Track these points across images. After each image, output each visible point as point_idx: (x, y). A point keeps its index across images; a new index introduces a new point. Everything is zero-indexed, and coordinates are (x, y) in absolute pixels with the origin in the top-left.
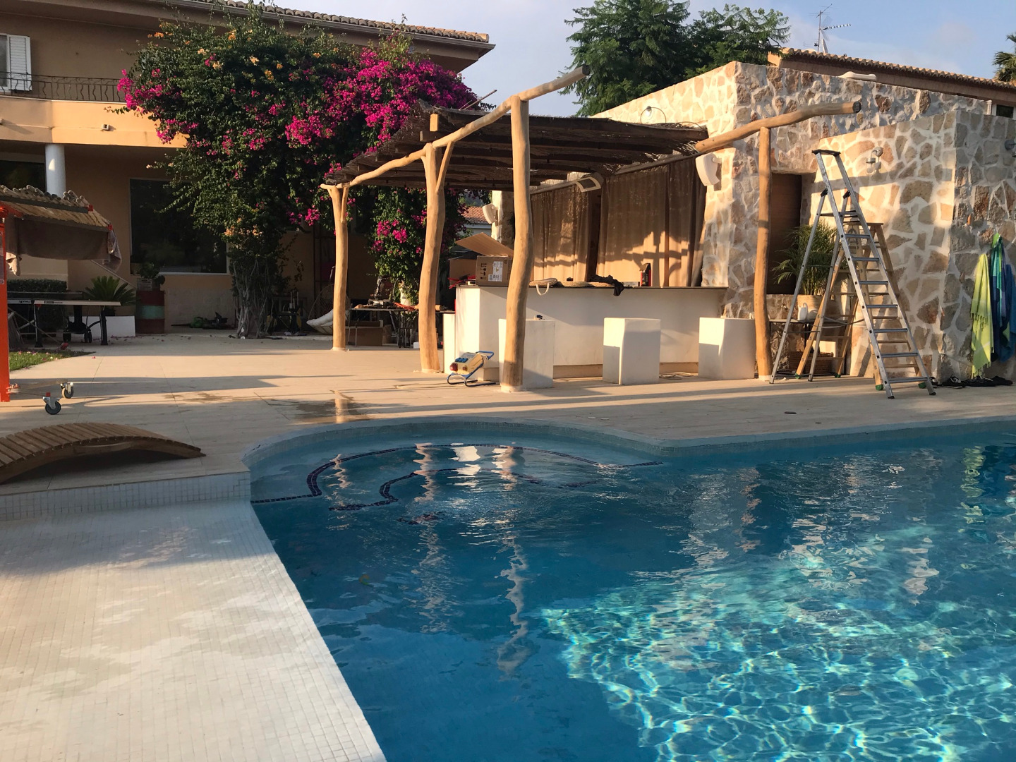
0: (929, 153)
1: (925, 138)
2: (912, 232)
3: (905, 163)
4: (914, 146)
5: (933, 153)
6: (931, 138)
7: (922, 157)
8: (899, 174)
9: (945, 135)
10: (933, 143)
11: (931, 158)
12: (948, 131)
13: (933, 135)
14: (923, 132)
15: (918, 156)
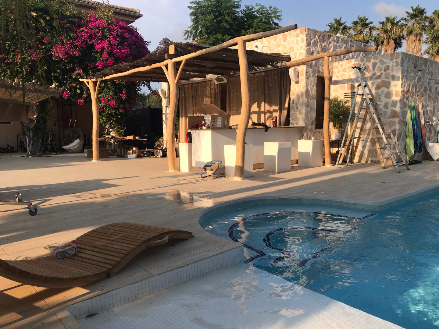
0: (388, 69)
1: (386, 63)
2: (382, 102)
3: (377, 73)
4: (381, 66)
5: (391, 69)
6: (389, 63)
7: (385, 70)
8: (374, 77)
9: (396, 62)
10: (390, 64)
11: (390, 71)
12: (397, 60)
13: (390, 61)
14: (385, 60)
15: (383, 70)
